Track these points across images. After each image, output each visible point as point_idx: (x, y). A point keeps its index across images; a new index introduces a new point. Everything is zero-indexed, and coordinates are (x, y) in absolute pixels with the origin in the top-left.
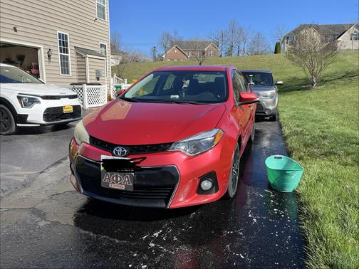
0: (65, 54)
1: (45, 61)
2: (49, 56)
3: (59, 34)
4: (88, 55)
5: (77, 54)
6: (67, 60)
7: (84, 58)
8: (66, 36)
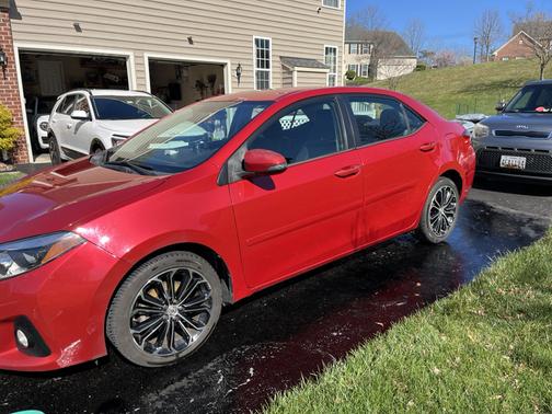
0: (265, 70)
1: (233, 82)
2: (238, 74)
3: (257, 41)
4: (296, 68)
5: (284, 67)
6: (267, 77)
7: (291, 72)
8: (267, 42)
